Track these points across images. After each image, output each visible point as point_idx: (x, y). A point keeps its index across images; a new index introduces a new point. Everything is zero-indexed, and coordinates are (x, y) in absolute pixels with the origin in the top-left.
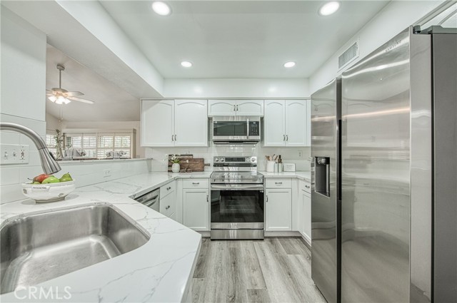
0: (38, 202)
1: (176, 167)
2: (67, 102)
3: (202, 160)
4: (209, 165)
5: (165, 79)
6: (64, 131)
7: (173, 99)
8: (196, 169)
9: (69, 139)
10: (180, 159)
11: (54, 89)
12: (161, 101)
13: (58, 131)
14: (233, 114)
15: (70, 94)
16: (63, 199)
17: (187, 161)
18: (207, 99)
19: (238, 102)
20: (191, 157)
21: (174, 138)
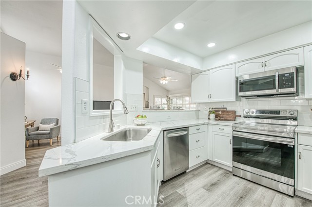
0: (138, 125)
1: (212, 116)
2: (167, 82)
3: (234, 112)
4: (240, 116)
5: (203, 59)
6: (170, 96)
7: (209, 70)
8: (228, 119)
9: (172, 99)
10: (217, 111)
11: (162, 78)
12: (202, 73)
13: (167, 96)
14: (262, 70)
15: (167, 78)
16: (144, 125)
17: (220, 113)
18: (235, 64)
19: (266, 59)
20: (225, 109)
21: (210, 96)
